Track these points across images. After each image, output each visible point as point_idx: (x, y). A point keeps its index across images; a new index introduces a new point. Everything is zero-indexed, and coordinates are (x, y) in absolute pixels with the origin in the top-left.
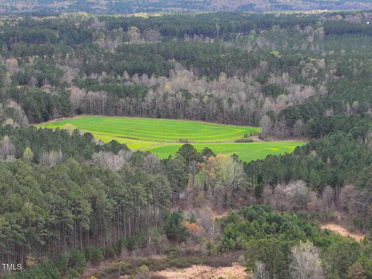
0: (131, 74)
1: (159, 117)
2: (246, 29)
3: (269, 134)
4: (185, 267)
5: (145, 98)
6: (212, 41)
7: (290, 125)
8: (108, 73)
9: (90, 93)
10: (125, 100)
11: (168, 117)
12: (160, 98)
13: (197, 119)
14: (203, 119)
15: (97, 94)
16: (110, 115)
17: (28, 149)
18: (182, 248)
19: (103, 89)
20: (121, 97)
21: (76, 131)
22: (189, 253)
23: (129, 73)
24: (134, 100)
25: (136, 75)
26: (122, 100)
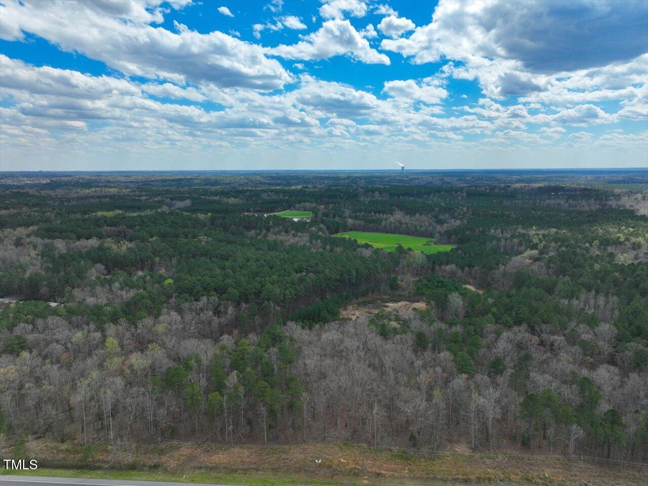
0: (375, 213)
1: (387, 233)
2: (428, 194)
3: (439, 242)
4: (398, 302)
5: (381, 224)
6: (413, 199)
7: (449, 238)
8: (365, 212)
9: (356, 221)
11: (391, 233)
12: (388, 224)
13: (405, 234)
14: (408, 234)
15: (360, 222)
17: (328, 246)
18: (397, 293)
20: (370, 223)
21: (350, 238)
22: (400, 295)
24: (376, 225)
25: (378, 213)
26: (371, 225)
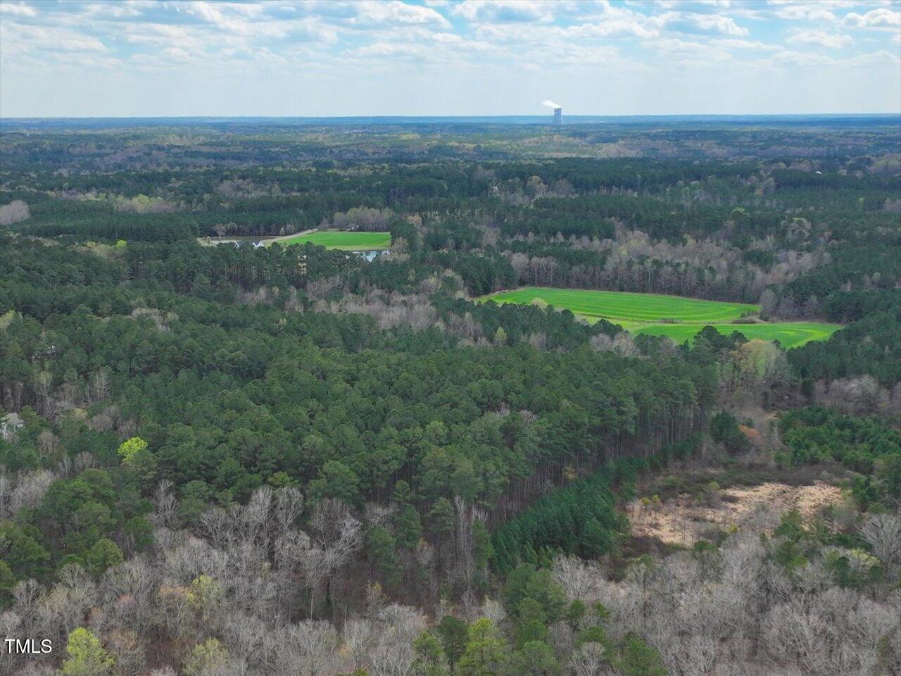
0: (567, 236)
1: (622, 290)
2: (671, 180)
4: (755, 485)
5: (604, 266)
6: (635, 195)
8: (537, 233)
9: (535, 259)
10: (580, 267)
11: (632, 290)
12: (624, 266)
13: (669, 294)
14: (679, 293)
15: (543, 261)
16: (560, 288)
17: (500, 330)
18: (746, 459)
19: (550, 254)
20: (572, 264)
21: (550, 307)
22: (751, 466)
23: (563, 235)
24: (591, 269)
25: (573, 237)
26: (576, 269)
